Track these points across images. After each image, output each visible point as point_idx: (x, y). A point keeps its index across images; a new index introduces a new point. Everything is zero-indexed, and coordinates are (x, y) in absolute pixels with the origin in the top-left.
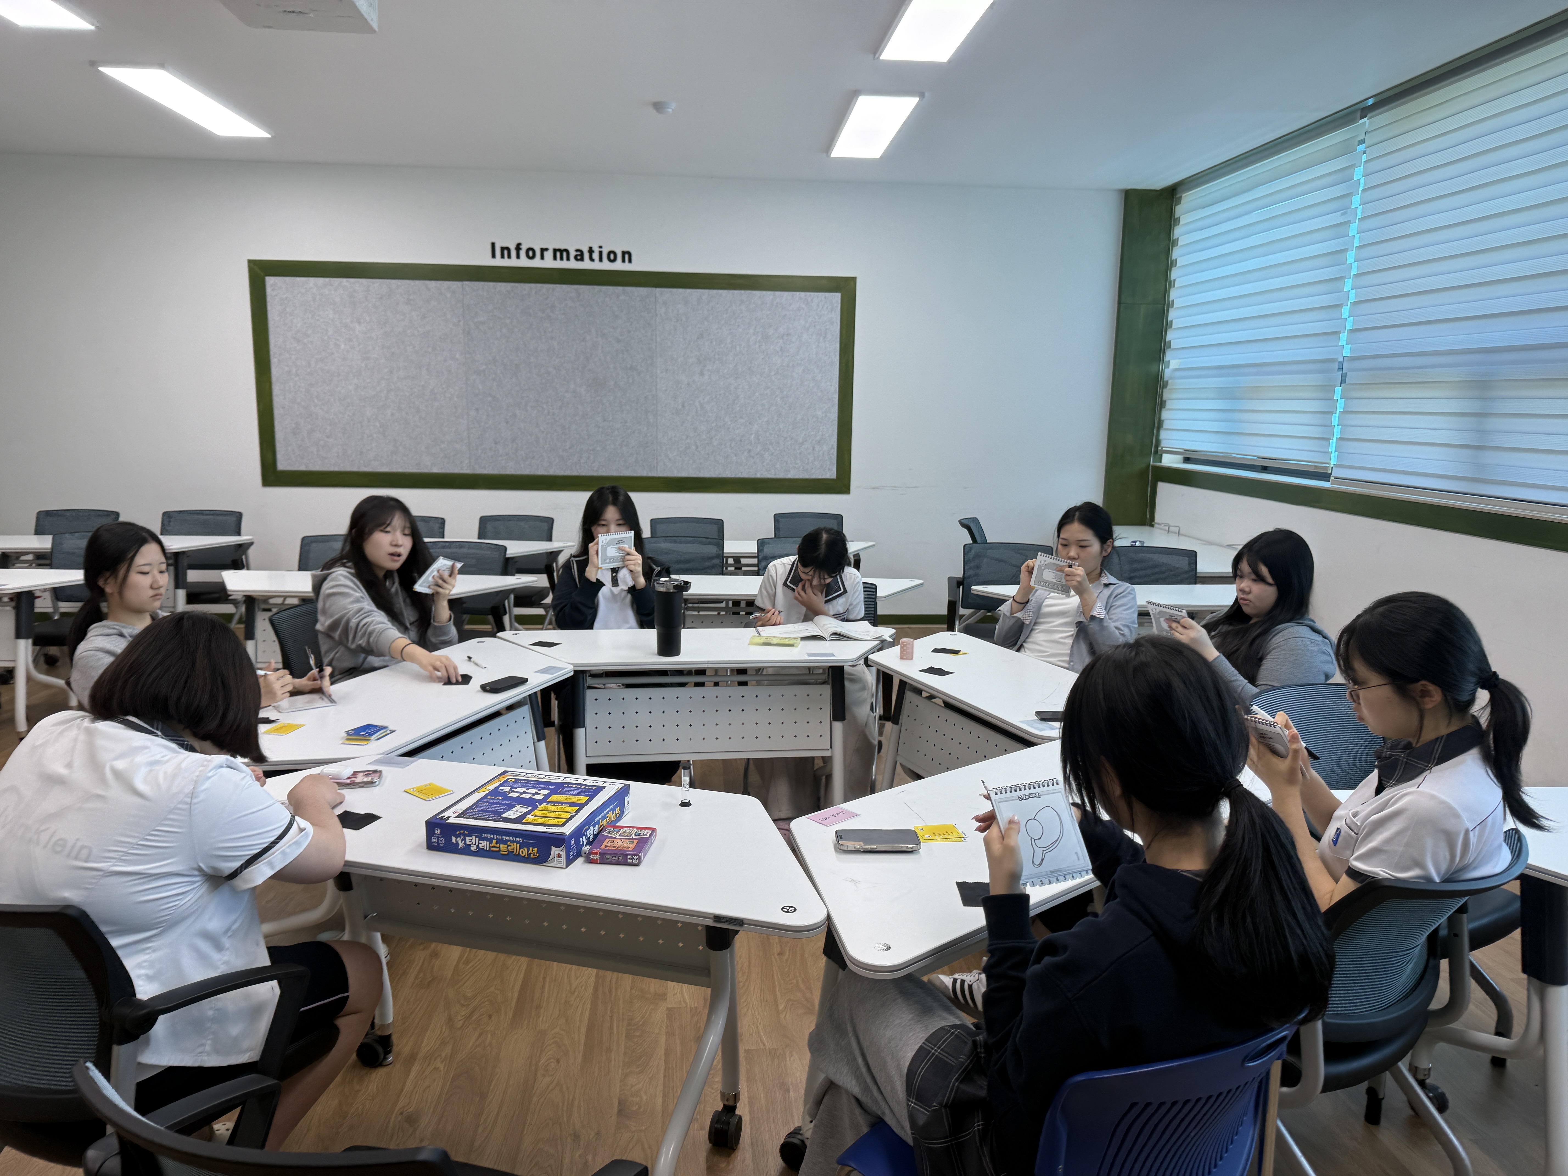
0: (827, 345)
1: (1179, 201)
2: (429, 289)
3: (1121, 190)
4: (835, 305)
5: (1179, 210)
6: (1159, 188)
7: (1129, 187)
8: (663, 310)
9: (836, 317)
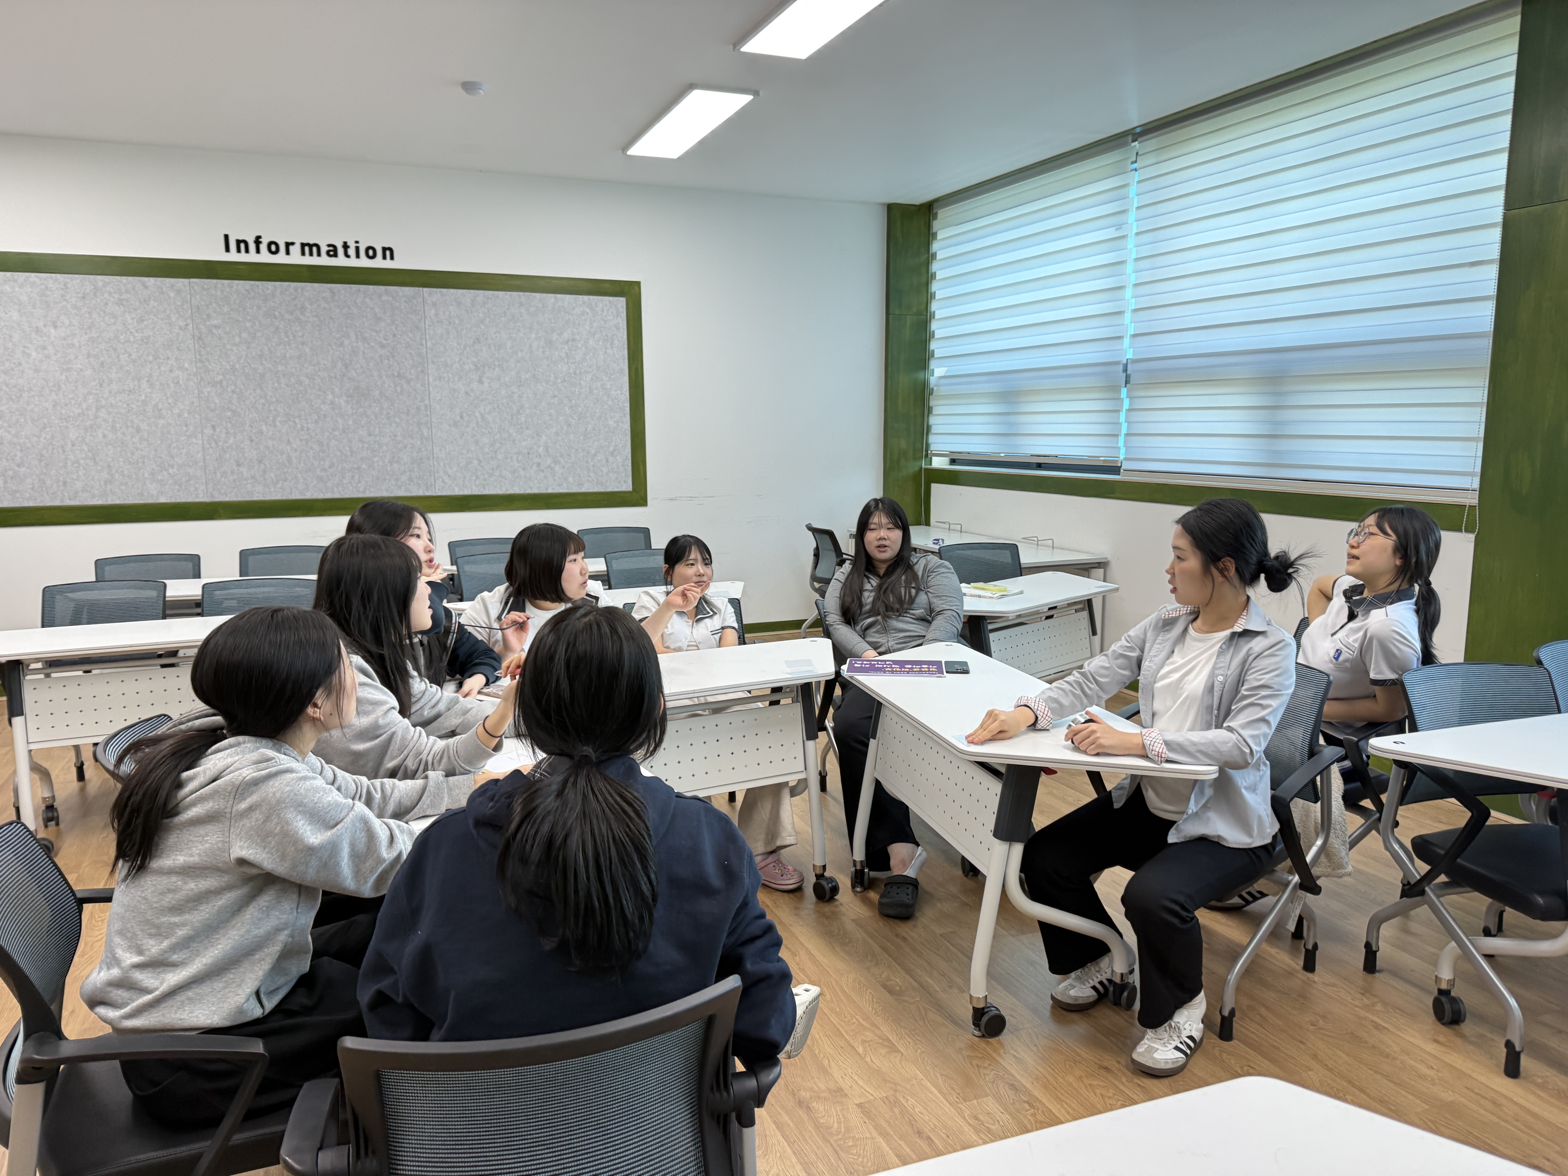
0: (615, 352)
1: (935, 217)
2: (146, 287)
3: (883, 204)
4: (620, 310)
5: (936, 225)
6: (917, 203)
7: (892, 202)
8: (433, 312)
9: (622, 322)
